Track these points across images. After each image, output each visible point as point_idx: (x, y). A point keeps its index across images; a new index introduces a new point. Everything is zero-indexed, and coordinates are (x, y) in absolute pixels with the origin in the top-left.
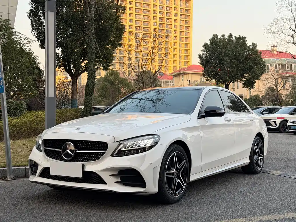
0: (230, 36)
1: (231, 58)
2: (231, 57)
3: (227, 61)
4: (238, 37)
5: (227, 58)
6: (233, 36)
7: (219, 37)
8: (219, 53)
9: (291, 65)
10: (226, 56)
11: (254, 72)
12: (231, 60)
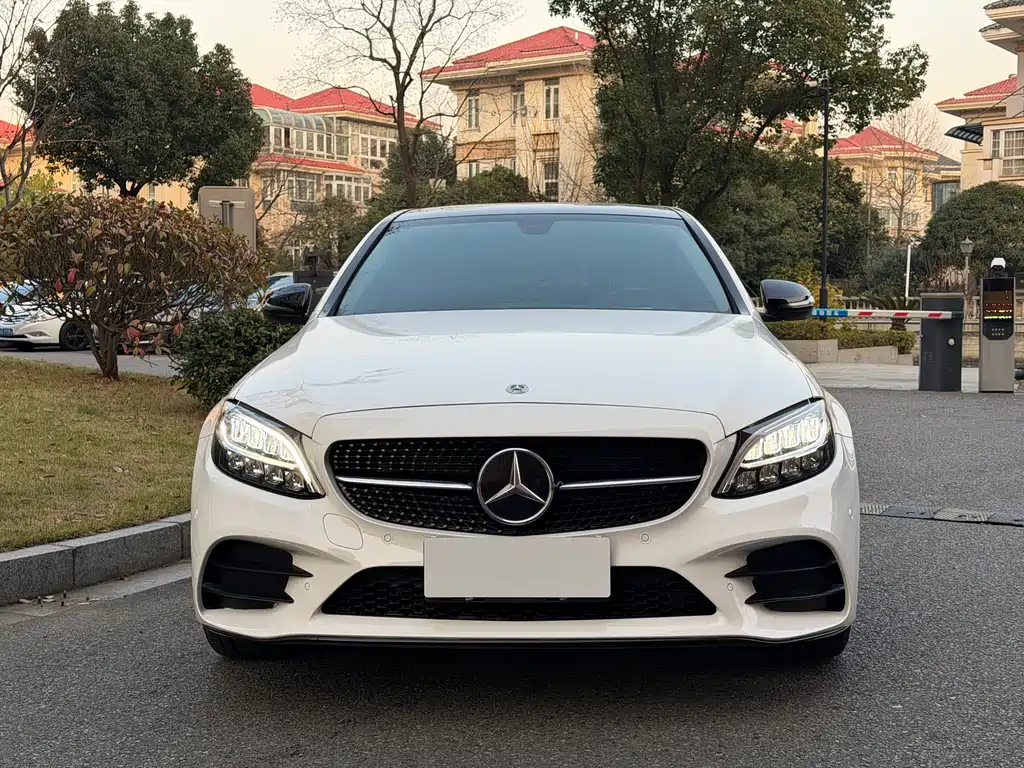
0: (131, 10)
1: (148, 95)
2: (149, 90)
3: (135, 105)
4: (161, 17)
5: (136, 93)
6: (142, 13)
7: (94, 11)
8: (97, 73)
9: (287, 133)
10: (131, 84)
11: (232, 151)
12: (149, 103)
